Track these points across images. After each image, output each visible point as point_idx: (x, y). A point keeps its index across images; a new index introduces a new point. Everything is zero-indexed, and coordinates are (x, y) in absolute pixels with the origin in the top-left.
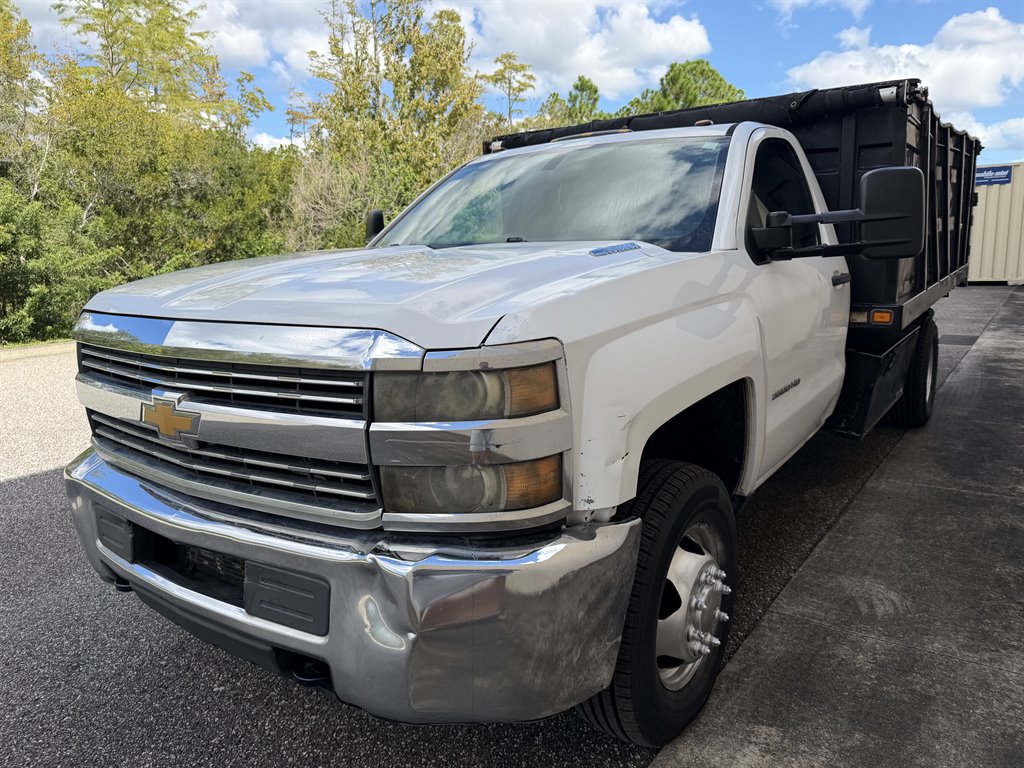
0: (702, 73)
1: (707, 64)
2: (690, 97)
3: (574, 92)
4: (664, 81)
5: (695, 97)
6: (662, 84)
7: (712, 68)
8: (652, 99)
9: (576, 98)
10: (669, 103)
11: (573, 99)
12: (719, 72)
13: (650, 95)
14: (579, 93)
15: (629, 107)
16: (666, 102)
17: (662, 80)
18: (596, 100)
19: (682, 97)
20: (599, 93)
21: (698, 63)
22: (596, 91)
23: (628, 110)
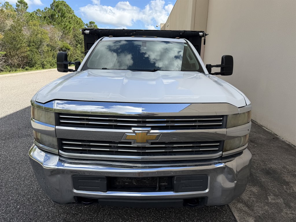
0: (64, 5)
1: (65, 2)
2: (63, 13)
3: (18, 4)
4: (52, 5)
5: (65, 13)
6: (51, 6)
7: (67, 4)
8: (48, 11)
9: (19, 5)
10: (57, 13)
11: (18, 6)
12: (69, 5)
13: (47, 9)
14: (20, 4)
15: (36, 11)
16: (56, 13)
17: (51, 5)
18: (27, 7)
19: (61, 12)
20: (28, 5)
21: (62, 1)
22: (27, 4)
23: (36, 12)
